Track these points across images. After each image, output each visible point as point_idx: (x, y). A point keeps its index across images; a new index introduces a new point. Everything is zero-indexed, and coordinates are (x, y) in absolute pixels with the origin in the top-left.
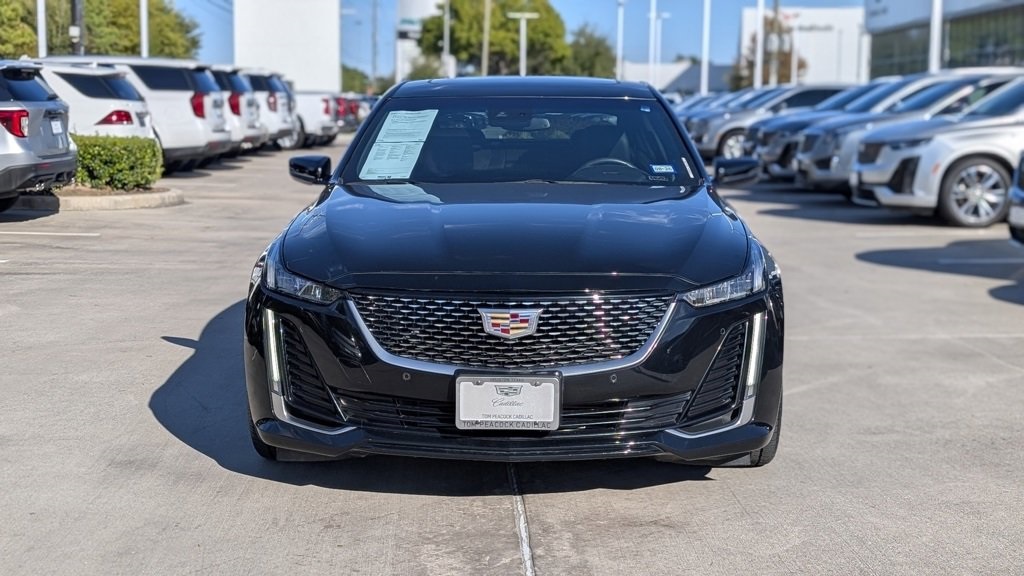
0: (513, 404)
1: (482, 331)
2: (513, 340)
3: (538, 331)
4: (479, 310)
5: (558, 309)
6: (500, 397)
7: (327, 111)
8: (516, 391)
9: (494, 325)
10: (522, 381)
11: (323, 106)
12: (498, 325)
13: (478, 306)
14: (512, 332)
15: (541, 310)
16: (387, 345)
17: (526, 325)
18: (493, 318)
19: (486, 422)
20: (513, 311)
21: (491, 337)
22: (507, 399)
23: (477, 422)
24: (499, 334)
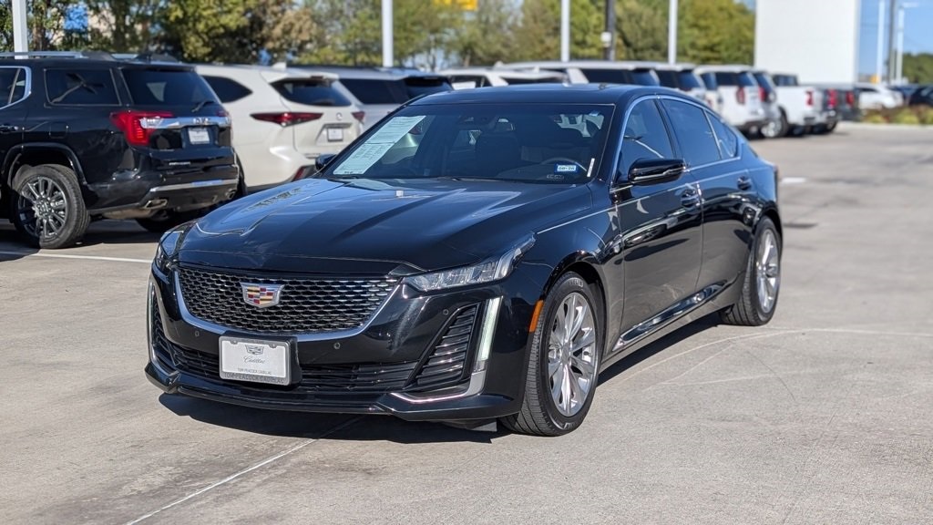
0: (258, 361)
1: (243, 300)
2: (262, 309)
3: (280, 303)
4: (241, 283)
5: (295, 286)
6: (250, 355)
7: (810, 102)
8: (260, 351)
9: (251, 296)
10: (263, 343)
11: (806, 97)
13: (241, 280)
14: (261, 303)
15: (282, 286)
16: (190, 308)
17: (271, 297)
18: (249, 290)
19: (240, 374)
20: (263, 287)
21: (248, 305)
22: (254, 357)
23: (234, 374)
24: (252, 304)
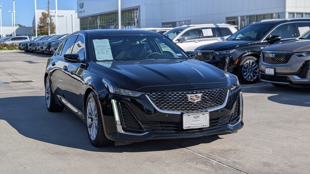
0: (197, 121)
1: (188, 101)
3: (202, 100)
4: (187, 95)
5: (206, 93)
6: (194, 119)
8: (198, 117)
9: (191, 99)
10: (199, 114)
12: (192, 99)
13: (186, 94)
14: (195, 100)
15: (202, 94)
16: (159, 107)
17: (199, 98)
18: (190, 97)
19: (191, 127)
20: (196, 95)
21: (190, 102)
22: (196, 119)
23: (189, 127)
24: (192, 101)
